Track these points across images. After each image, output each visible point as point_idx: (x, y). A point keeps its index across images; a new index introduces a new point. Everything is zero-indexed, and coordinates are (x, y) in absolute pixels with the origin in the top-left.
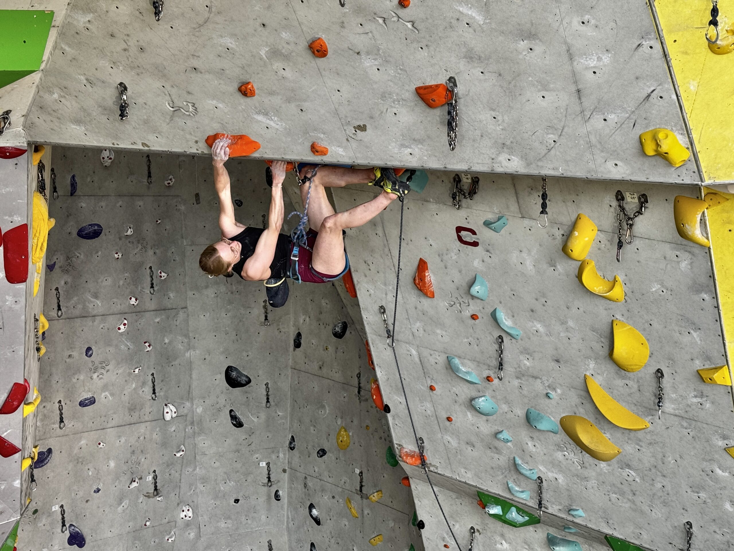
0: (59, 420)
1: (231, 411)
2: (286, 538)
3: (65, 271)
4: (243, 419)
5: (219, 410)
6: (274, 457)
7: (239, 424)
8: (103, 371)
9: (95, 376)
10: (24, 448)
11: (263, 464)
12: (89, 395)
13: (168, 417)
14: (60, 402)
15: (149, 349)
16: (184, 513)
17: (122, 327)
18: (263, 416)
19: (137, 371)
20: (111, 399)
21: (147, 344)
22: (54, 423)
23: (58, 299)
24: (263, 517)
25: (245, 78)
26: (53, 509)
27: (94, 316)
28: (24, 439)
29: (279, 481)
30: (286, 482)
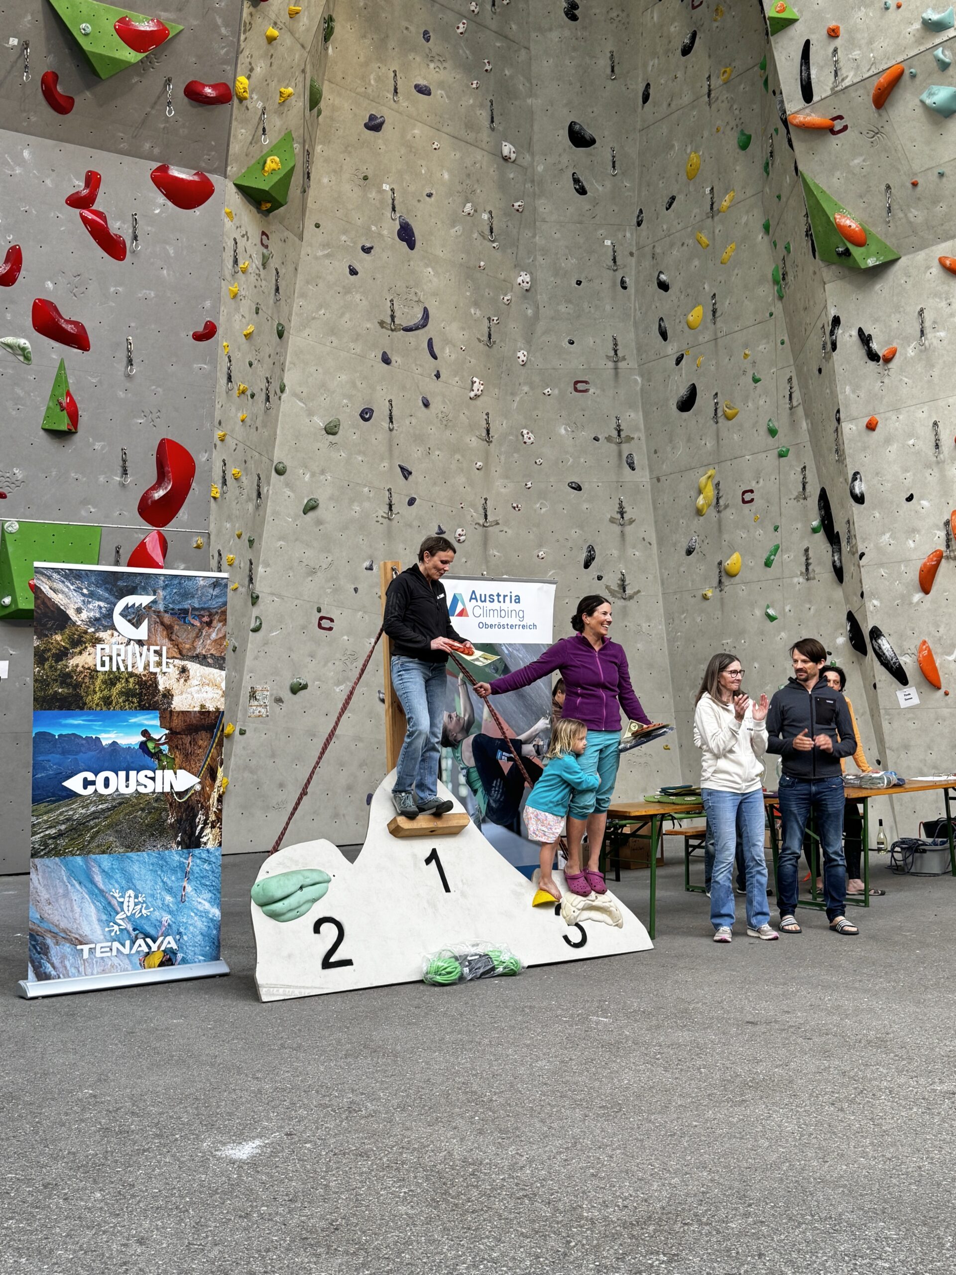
0: (392, 90)
1: (573, 174)
2: (632, 335)
4: (587, 187)
5: (561, 170)
6: (620, 235)
7: (582, 191)
8: (439, 64)
9: (432, 65)
11: (608, 243)
12: (425, 83)
14: (395, 72)
15: (487, 67)
17: (461, 25)
18: (608, 185)
19: (475, 83)
20: (447, 100)
22: (388, 92)
24: (608, 308)
26: (384, 188)
29: (625, 266)
30: (634, 268)
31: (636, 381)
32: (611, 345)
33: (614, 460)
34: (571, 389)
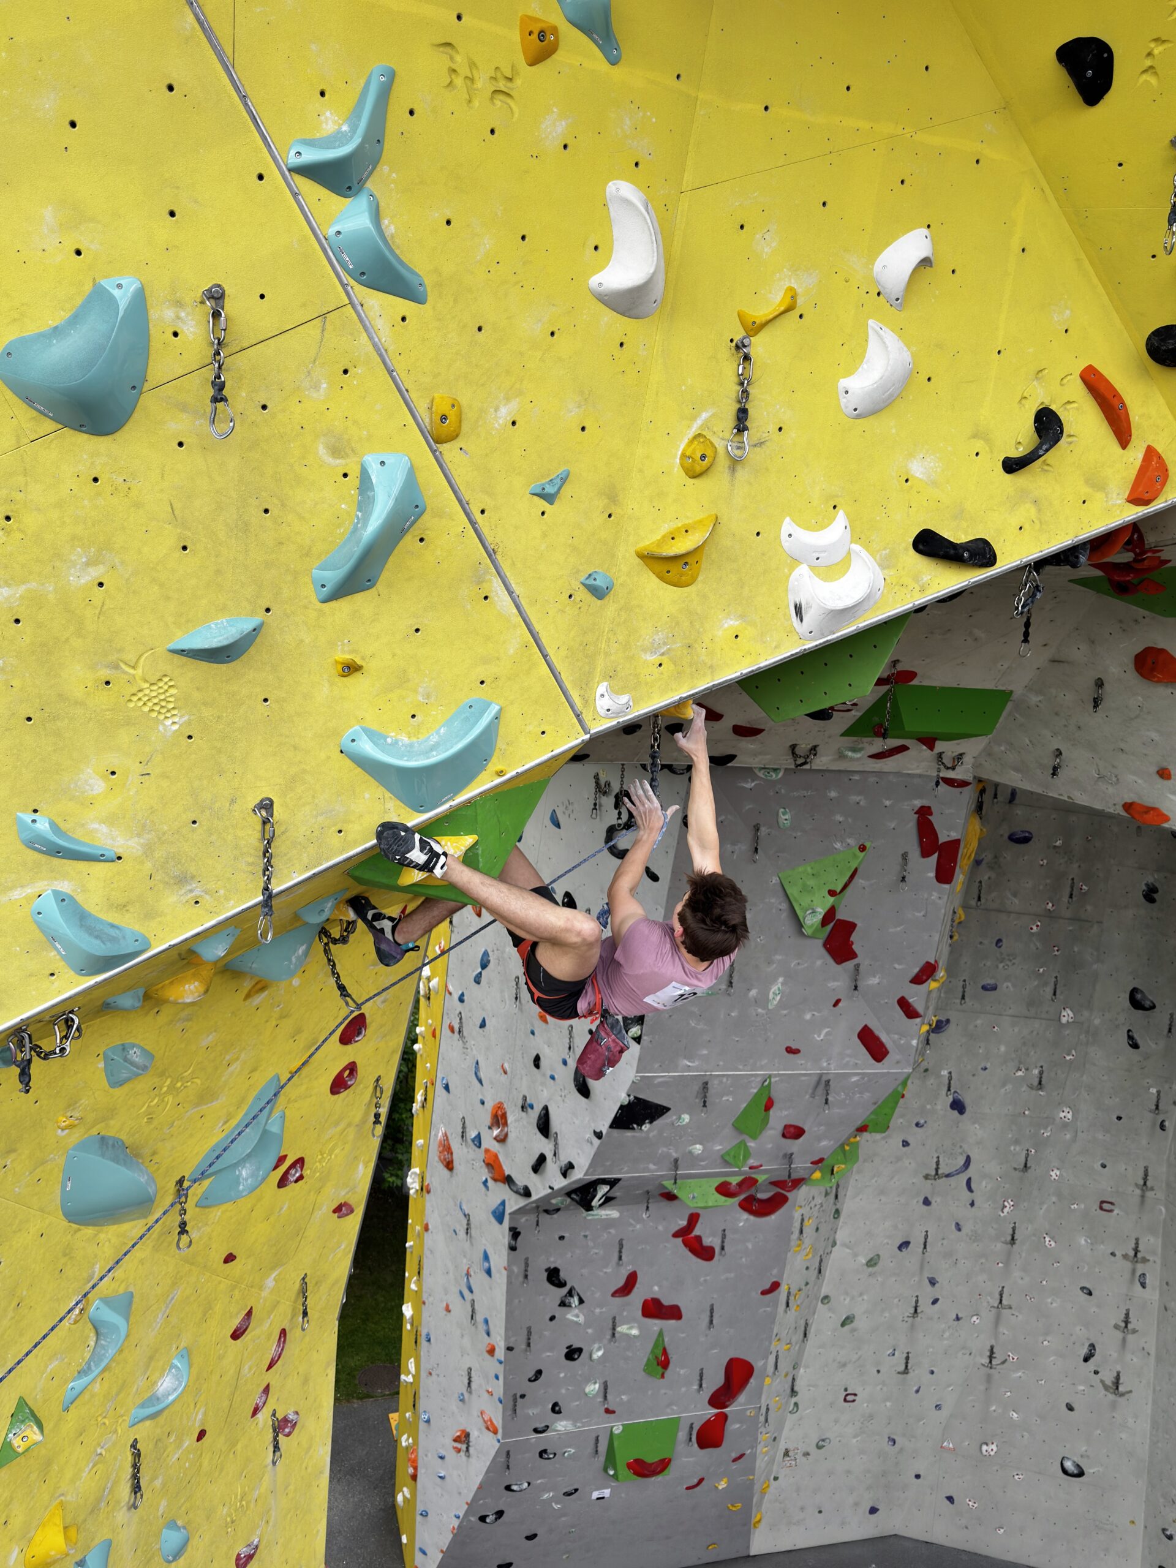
0: (960, 995)
1: (1129, 1031)
2: (1164, 1169)
3: (991, 868)
4: (1140, 1042)
5: (1117, 1026)
6: (1167, 1086)
7: (1135, 1046)
8: (1008, 963)
9: (1001, 966)
10: (925, 1015)
11: (1154, 1091)
12: (990, 981)
13: (1064, 1020)
14: (965, 981)
15: (1056, 953)
16: (1064, 1114)
17: (1035, 928)
18: (1162, 1044)
19: (1041, 970)
20: (1012, 989)
21: (1056, 948)
22: (956, 998)
23: (980, 891)
24: (1144, 1142)
25: (1165, 765)
26: (942, 1073)
27: (1010, 912)
28: (927, 1008)
29: (1167, 1112)
31: (1161, 1210)
32: (1141, 1174)
33: (1127, 1275)
34: (1097, 1206)
